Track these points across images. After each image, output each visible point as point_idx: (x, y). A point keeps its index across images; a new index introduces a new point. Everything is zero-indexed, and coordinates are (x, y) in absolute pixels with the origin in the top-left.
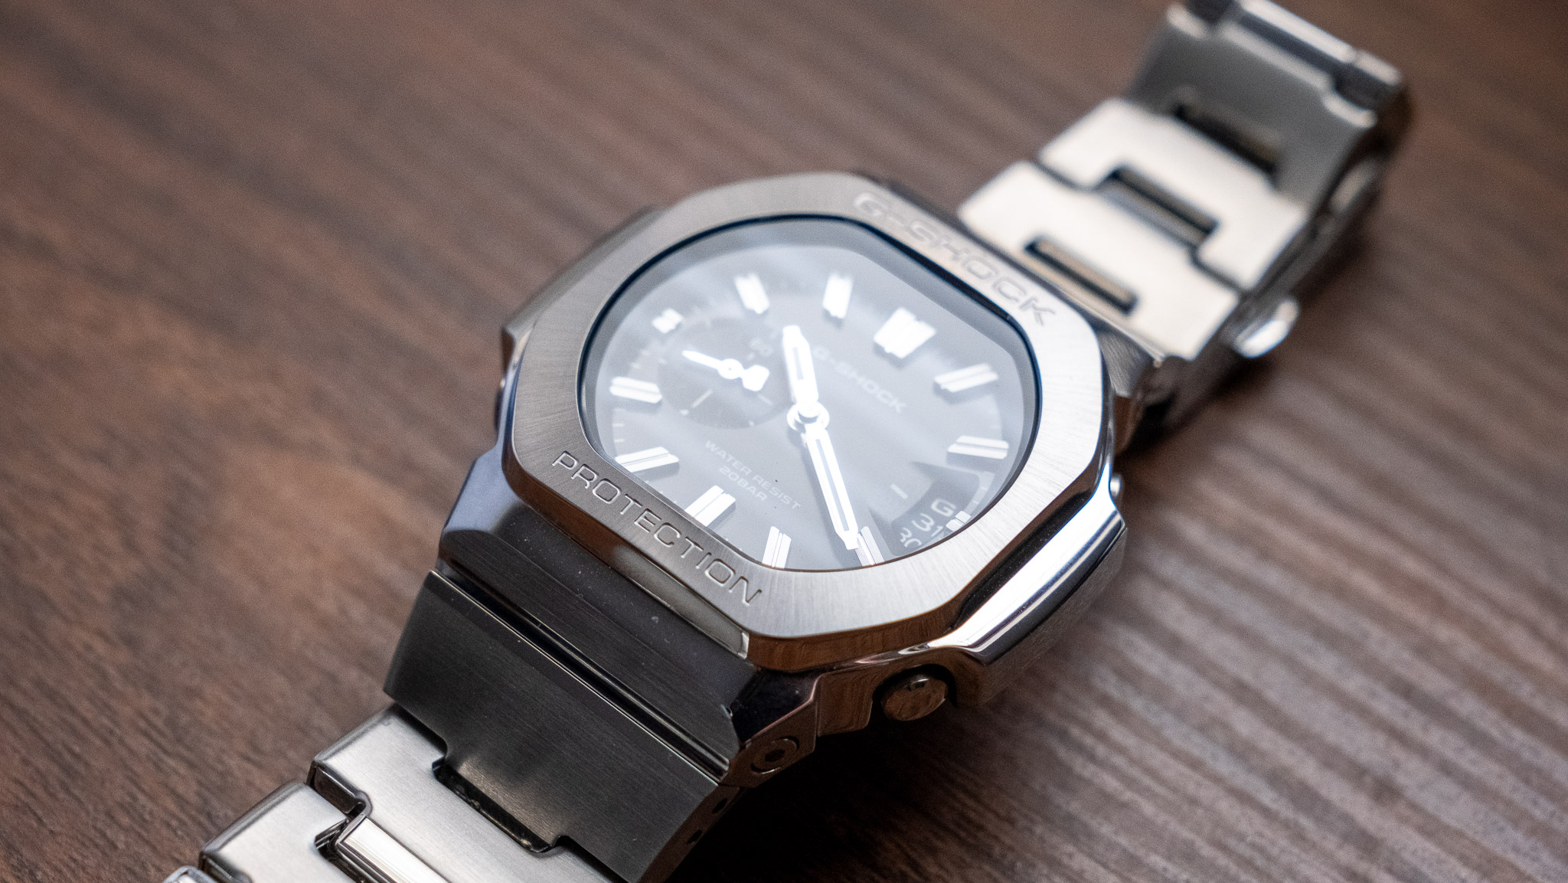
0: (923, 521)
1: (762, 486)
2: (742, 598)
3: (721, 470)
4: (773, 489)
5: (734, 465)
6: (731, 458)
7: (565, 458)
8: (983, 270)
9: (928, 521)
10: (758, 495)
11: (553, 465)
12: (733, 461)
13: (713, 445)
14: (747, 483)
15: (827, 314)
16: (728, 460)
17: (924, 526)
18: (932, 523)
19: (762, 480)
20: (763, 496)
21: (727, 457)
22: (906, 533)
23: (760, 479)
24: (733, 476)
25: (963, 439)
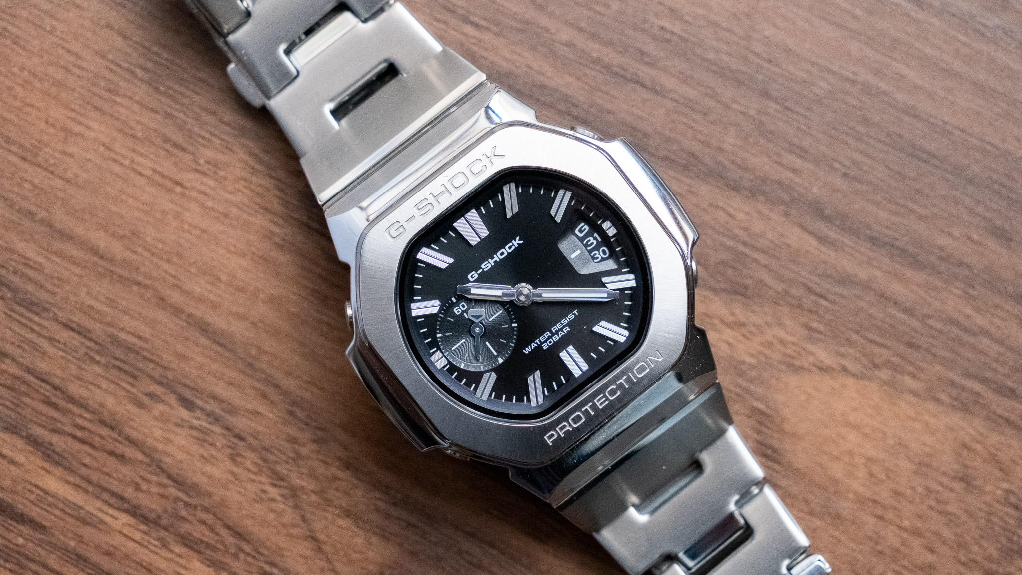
0: (589, 243)
1: (559, 328)
2: (658, 361)
6: (536, 340)
9: (590, 241)
13: (527, 349)
15: (450, 268)
17: (593, 243)
18: (591, 238)
19: (556, 326)
20: (567, 329)
21: (536, 343)
22: (595, 254)
23: (554, 328)
24: (550, 342)
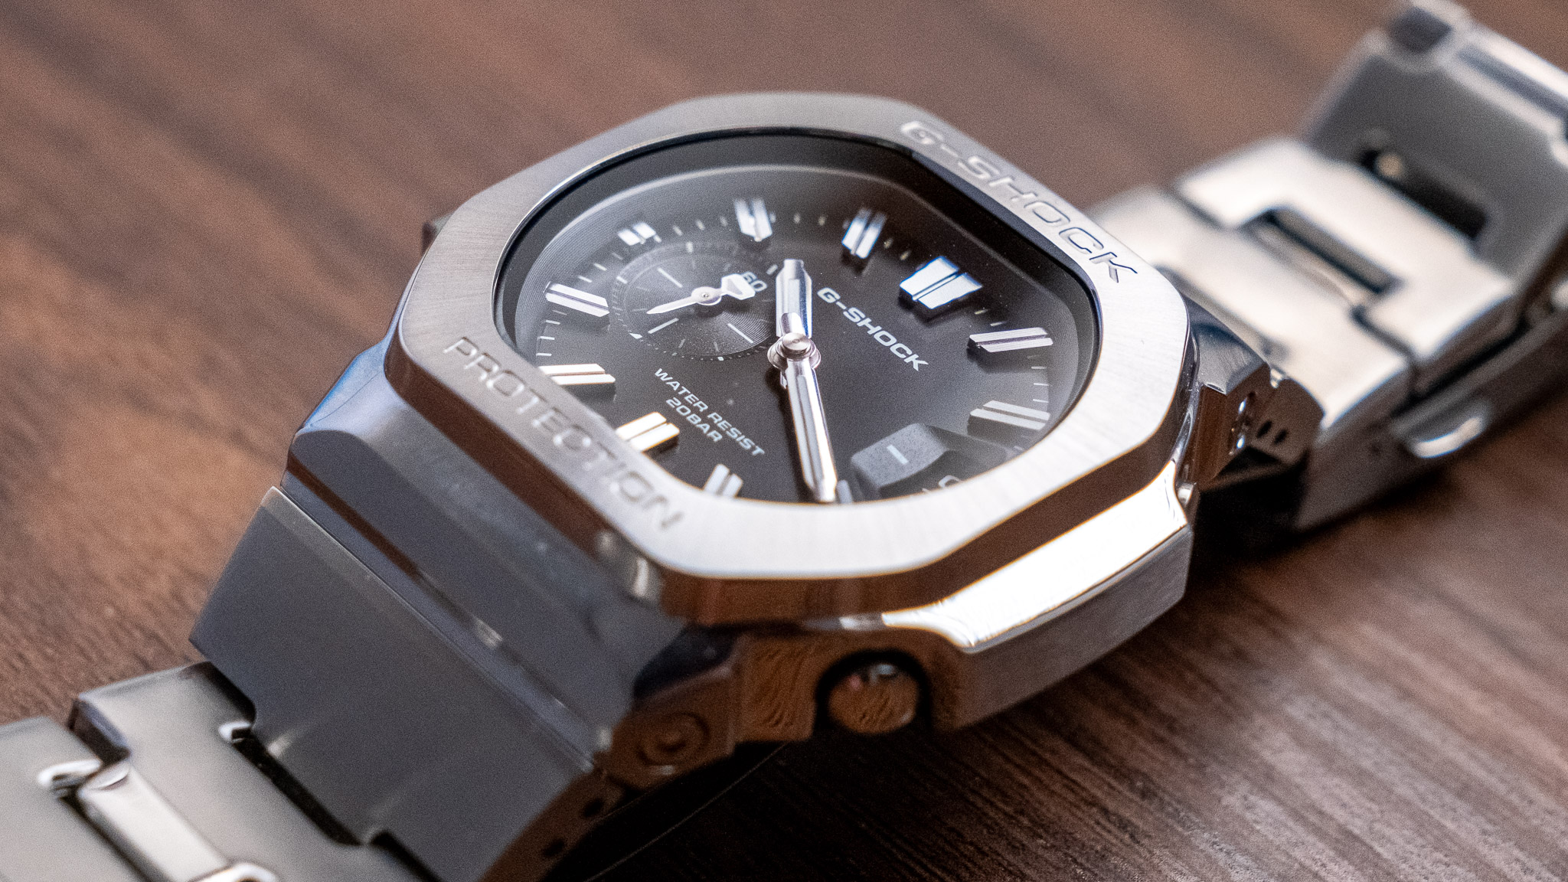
1: (719, 425)
3: (669, 402)
4: (732, 430)
5: (686, 398)
6: (685, 390)
7: (464, 345)
8: (1050, 213)
10: (711, 434)
11: (446, 351)
12: (686, 394)
14: (700, 420)
15: (846, 252)
16: (680, 393)
19: (721, 418)
20: (717, 436)
21: (680, 389)
23: (717, 418)
24: (683, 410)
25: (992, 404)
